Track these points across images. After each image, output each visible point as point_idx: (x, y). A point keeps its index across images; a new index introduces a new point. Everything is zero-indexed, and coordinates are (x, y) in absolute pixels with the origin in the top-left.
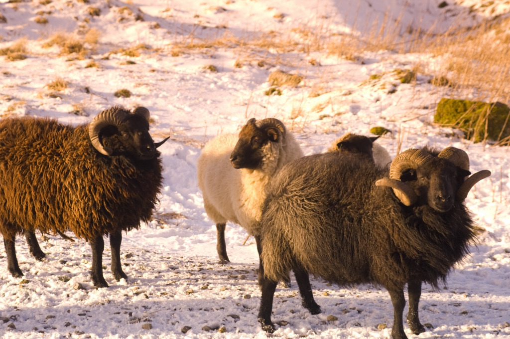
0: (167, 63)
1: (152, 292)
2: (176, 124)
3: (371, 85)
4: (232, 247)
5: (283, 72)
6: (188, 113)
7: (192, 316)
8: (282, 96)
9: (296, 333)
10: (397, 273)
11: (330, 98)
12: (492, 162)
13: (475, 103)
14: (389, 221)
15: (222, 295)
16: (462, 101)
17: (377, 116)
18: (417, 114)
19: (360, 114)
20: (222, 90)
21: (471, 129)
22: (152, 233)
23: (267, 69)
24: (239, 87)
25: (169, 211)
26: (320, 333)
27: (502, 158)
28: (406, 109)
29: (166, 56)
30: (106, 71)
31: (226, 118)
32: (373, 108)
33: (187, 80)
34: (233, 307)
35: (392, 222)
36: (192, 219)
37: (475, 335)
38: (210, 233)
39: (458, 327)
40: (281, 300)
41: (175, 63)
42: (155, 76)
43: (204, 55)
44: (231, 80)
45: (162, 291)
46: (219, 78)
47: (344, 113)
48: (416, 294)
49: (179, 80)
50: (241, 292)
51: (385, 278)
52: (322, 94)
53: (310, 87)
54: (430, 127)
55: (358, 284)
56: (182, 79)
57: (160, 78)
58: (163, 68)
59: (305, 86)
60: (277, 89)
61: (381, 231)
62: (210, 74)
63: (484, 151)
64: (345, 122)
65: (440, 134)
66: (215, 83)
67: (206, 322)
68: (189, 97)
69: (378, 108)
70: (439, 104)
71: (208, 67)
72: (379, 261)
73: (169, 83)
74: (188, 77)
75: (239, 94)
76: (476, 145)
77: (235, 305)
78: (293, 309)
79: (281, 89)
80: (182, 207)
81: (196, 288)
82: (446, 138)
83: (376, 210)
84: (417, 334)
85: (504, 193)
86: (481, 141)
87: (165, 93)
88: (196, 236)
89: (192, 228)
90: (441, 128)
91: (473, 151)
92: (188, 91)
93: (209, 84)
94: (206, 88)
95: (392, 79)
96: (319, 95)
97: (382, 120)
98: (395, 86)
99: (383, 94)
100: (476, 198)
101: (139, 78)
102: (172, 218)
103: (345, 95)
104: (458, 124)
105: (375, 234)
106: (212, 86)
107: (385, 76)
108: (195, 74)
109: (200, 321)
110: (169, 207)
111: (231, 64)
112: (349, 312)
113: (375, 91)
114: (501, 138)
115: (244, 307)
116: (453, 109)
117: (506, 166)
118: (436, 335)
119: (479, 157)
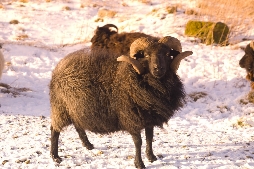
0: (43, 6)
2: (41, 38)
3: (152, 15)
5: (106, 10)
6: (49, 32)
7: (12, 153)
8: (103, 22)
9: (75, 163)
11: (128, 23)
12: (215, 55)
13: (207, 23)
15: (35, 138)
16: (200, 22)
17: (153, 32)
18: (176, 30)
19: (144, 31)
20: (71, 20)
21: (205, 38)
24: (81, 18)
26: (90, 162)
27: (221, 53)
28: (170, 27)
29: (43, 2)
30: (8, 11)
31: (70, 35)
34: (40, 146)
36: (35, 92)
37: (188, 162)
39: (179, 156)
40: (71, 141)
41: (47, 6)
42: (35, 13)
43: (64, 2)
44: (77, 15)
46: (71, 13)
49: (48, 14)
50: (48, 136)
52: (125, 20)
53: (119, 17)
54: (182, 37)
56: (50, 14)
58: (40, 8)
59: (117, 17)
62: (66, 11)
63: (212, 49)
65: (187, 41)
66: (68, 16)
67: (19, 157)
68: (52, 24)
69: (154, 27)
70: (188, 24)
71: (65, 8)
73: (42, 16)
74: (53, 13)
75: (80, 22)
76: (208, 46)
78: (77, 147)
79: (104, 18)
81: (20, 135)
82: (191, 43)
84: (152, 162)
85: (220, 73)
86: (210, 44)
90: (188, 37)
91: (205, 50)
92: (52, 20)
93: (65, 16)
94: (62, 19)
95: (164, 11)
96: (123, 21)
97: (156, 34)
98: (165, 15)
99: (158, 20)
100: (205, 76)
101: (25, 14)
102: (23, 91)
103: (137, 20)
104: (198, 35)
106: (66, 18)
107: (160, 10)
108: (57, 11)
111: (78, 6)
112: (111, 148)
113: (154, 18)
114: (221, 42)
115: (47, 146)
116: (195, 27)
117: (223, 58)
118: (163, 162)
119: (208, 53)
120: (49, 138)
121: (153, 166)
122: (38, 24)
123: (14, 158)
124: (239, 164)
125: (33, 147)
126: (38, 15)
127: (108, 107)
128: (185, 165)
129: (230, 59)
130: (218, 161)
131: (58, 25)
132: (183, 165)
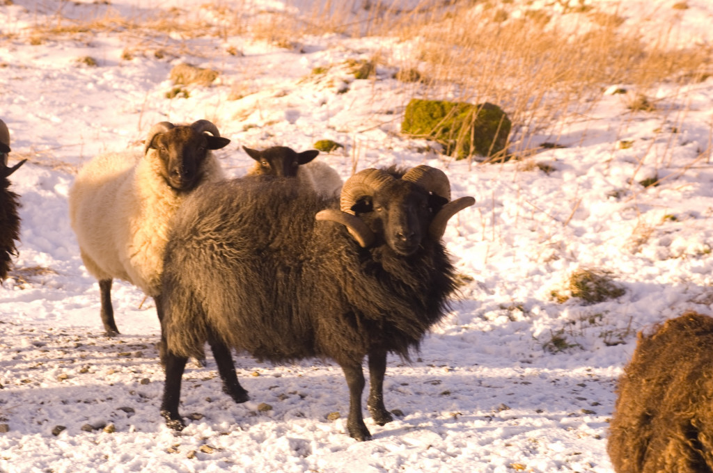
0: (25, 55)
1: (9, 379)
2: (40, 140)
3: (314, 82)
4: (123, 313)
5: (190, 65)
6: (56, 125)
7: (67, 411)
8: (189, 99)
9: (214, 430)
10: (353, 341)
11: (257, 101)
12: (480, 185)
13: (456, 105)
14: (340, 269)
15: (109, 380)
16: (438, 103)
17: (323, 125)
18: (378, 121)
19: (300, 122)
20: (104, 92)
21: (452, 141)
22: (8, 296)
23: (169, 62)
24: (128, 87)
25: (31, 264)
26: (248, 428)
27: (494, 180)
28: (363, 114)
29: (22, 44)
32: (318, 113)
33: (54, 79)
34: (124, 397)
35: (344, 269)
36: (65, 275)
37: (460, 423)
38: (91, 294)
39: (438, 413)
40: (193, 385)
41: (35, 54)
42: (7, 73)
43: (77, 43)
44: (117, 78)
45: (24, 378)
46: (100, 75)
47: (278, 122)
48: (379, 369)
49: (42, 78)
50: (137, 375)
51: (336, 349)
52: (247, 95)
53: (229, 86)
54: (395, 140)
55: (300, 359)
56: (47, 77)
57: (14, 75)
58: (18, 61)
59: (222, 84)
60: (183, 89)
61: (329, 283)
62: (86, 69)
63: (470, 170)
64: (279, 134)
65: (410, 148)
67: (87, 418)
68: (57, 103)
69: (324, 114)
70: (408, 106)
71: (83, 59)
72: (327, 326)
73: (27, 83)
74: (55, 75)
75: (128, 97)
76: (459, 162)
77: (128, 395)
78: (210, 396)
79: (188, 89)
80: (51, 258)
81: (71, 372)
82: (418, 154)
83: (322, 254)
84: (382, 425)
85: (497, 228)
86: (465, 158)
87: (22, 98)
88: (70, 298)
89: (64, 287)
90: (411, 140)
91: (455, 171)
92: (56, 94)
93: (86, 83)
94: (81, 90)
95: (342, 73)
96: (241, 97)
97: (330, 131)
98: (347, 82)
99: (330, 94)
100: (460, 235)
102: (35, 275)
103: (279, 96)
104: (434, 134)
105: (321, 287)
106: (90, 86)
107: (333, 69)
108: (65, 69)
109: (78, 418)
110: (31, 258)
111: (117, 54)
112: (287, 398)
113: (320, 91)
114: (493, 153)
115: (141, 396)
116: (427, 114)
117: (500, 191)
118: (408, 425)
119: (464, 178)
120: (140, 380)
121: (387, 434)
122: (22, 103)
123: (77, 421)
124: (568, 425)
125: (111, 399)
126: (17, 78)
127: (293, 304)
128: (454, 429)
129: (517, 193)
130: (523, 422)
131: (74, 105)
132: (449, 429)
